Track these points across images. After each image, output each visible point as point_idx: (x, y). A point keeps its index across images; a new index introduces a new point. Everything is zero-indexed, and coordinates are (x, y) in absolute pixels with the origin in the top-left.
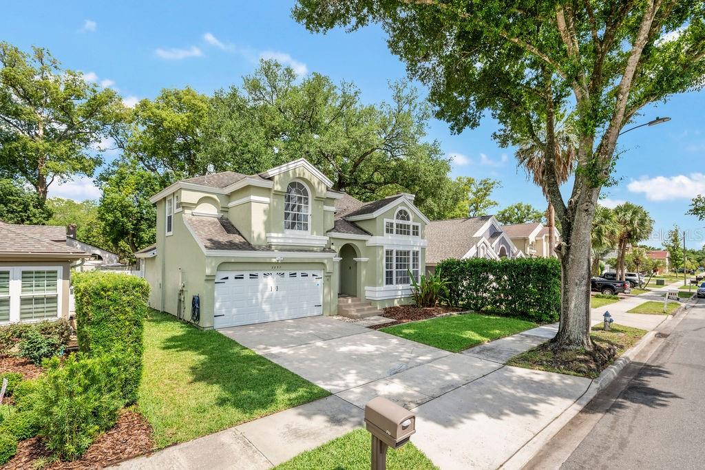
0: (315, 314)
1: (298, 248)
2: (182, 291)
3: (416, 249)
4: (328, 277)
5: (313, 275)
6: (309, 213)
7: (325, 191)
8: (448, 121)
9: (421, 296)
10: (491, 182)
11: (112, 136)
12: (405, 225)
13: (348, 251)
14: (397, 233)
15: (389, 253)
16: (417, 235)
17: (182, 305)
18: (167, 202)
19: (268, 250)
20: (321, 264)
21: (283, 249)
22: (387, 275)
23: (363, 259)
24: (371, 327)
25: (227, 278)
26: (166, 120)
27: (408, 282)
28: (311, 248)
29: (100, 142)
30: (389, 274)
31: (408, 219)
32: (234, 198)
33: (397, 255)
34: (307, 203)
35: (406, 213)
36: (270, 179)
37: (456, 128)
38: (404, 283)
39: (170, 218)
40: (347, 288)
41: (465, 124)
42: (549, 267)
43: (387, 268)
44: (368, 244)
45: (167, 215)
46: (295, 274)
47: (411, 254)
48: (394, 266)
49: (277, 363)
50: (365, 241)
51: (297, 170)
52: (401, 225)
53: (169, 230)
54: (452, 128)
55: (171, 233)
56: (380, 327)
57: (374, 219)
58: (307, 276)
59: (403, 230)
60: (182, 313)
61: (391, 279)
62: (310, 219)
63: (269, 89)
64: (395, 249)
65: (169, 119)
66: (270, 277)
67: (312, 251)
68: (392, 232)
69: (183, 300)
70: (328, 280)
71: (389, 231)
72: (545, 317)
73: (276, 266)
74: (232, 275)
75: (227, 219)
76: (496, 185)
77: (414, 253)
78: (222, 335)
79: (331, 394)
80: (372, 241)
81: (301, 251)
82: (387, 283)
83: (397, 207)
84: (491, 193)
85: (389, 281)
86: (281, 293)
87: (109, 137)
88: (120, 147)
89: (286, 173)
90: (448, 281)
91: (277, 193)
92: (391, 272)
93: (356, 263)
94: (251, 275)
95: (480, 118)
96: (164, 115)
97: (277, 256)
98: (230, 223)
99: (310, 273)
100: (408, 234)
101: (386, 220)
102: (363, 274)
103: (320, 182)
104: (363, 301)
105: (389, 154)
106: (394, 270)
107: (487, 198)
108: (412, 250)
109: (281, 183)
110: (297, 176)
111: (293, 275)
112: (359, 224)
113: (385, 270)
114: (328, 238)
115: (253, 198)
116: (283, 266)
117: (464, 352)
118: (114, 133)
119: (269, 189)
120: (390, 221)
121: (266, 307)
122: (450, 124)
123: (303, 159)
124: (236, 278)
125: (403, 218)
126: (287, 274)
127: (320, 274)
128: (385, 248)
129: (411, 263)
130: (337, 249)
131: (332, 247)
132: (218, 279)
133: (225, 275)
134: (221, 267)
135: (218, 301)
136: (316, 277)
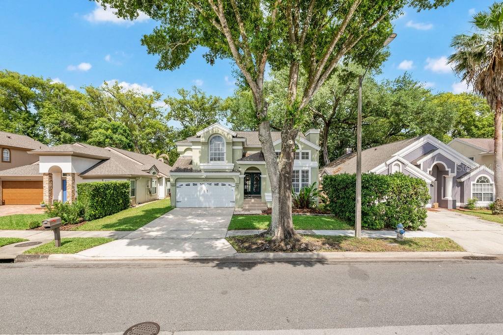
0: (231, 206)
3: (305, 169)
4: (237, 186)
5: (229, 185)
6: (225, 151)
7: (231, 138)
19: (200, 172)
20: (232, 179)
21: (207, 171)
23: (263, 176)
25: (182, 185)
28: (224, 170)
34: (223, 146)
36: (199, 137)
46: (218, 184)
47: (300, 172)
51: (214, 129)
58: (225, 185)
62: (225, 154)
66: (203, 185)
67: (225, 172)
70: (237, 188)
73: (206, 180)
74: (184, 184)
77: (303, 172)
86: (209, 193)
89: (208, 132)
91: (202, 143)
94: (193, 184)
97: (204, 175)
99: (227, 184)
102: (263, 185)
103: (228, 134)
104: (263, 201)
109: (205, 137)
110: (214, 132)
116: (210, 180)
119: (199, 142)
121: (201, 199)
124: (186, 185)
126: (213, 184)
127: (233, 184)
129: (300, 178)
130: (243, 170)
131: (240, 169)
132: (178, 185)
133: (181, 183)
134: (179, 180)
135: (178, 195)
136: (231, 186)
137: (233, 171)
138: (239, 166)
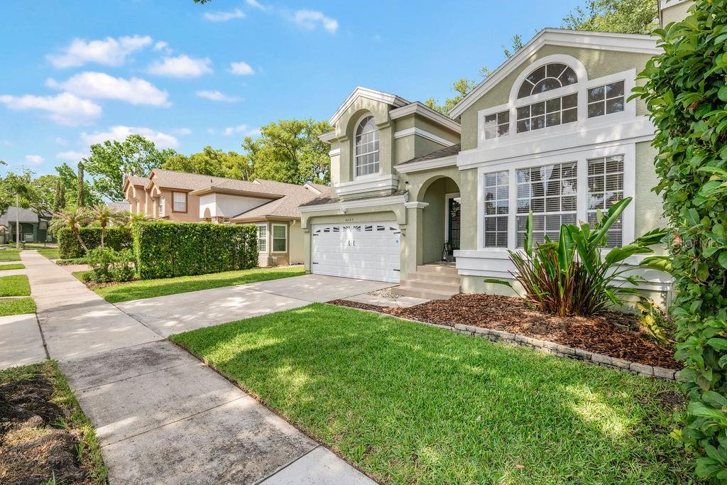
0: (394, 280)
1: (364, 195)
3: (605, 152)
4: (403, 229)
5: (391, 229)
7: (386, 109)
12: (553, 102)
14: (523, 129)
21: (350, 198)
22: (487, 228)
25: (320, 231)
28: (376, 194)
30: (497, 224)
33: (523, 179)
35: (557, 68)
43: (489, 211)
46: (371, 227)
47: (581, 170)
48: (513, 207)
51: (356, 103)
52: (539, 104)
58: (383, 229)
59: (543, 117)
64: (512, 168)
66: (348, 230)
68: (504, 131)
70: (404, 235)
71: (495, 131)
73: (349, 218)
74: (322, 228)
77: (595, 166)
82: (489, 245)
85: (497, 241)
94: (334, 228)
97: (342, 207)
99: (387, 226)
101: (483, 113)
103: (379, 103)
106: (512, 215)
109: (341, 126)
111: (369, 228)
113: (484, 216)
116: (356, 219)
121: (346, 259)
124: (325, 231)
125: (546, 86)
126: (363, 227)
127: (397, 226)
128: (482, 172)
129: (582, 194)
130: (416, 186)
131: (408, 187)
132: (314, 232)
133: (318, 228)
134: (314, 222)
135: (315, 250)
136: (395, 231)
137: (395, 192)
138: (407, 178)
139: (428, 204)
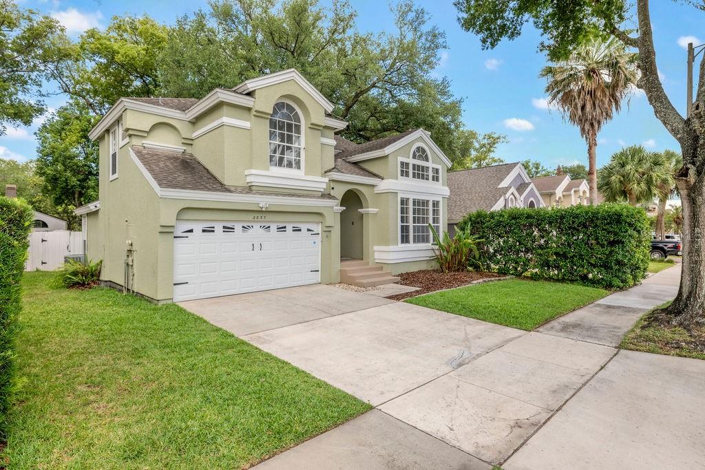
0: (312, 281)
1: (288, 191)
2: (130, 251)
3: (436, 199)
4: (328, 231)
5: (309, 230)
6: (303, 145)
7: (323, 115)
8: (478, 32)
9: (446, 258)
10: (496, 136)
11: (55, 78)
12: (423, 167)
13: (352, 199)
14: (414, 177)
15: (404, 202)
16: (437, 180)
17: (130, 270)
18: (110, 134)
19: (247, 193)
20: (318, 215)
21: (268, 191)
22: (402, 232)
23: (372, 210)
24: (391, 297)
25: (191, 231)
26: (118, 53)
27: (428, 241)
28: (305, 193)
29: (40, 86)
30: (405, 229)
31: (427, 160)
32: (200, 124)
33: (414, 205)
34: (299, 133)
35: (424, 151)
36: (250, 94)
37: (489, 40)
38: (423, 241)
39: (114, 156)
40: (351, 247)
41: (501, 34)
42: (625, 214)
43: (402, 222)
44: (376, 190)
45: (111, 153)
46: (285, 227)
47: (431, 204)
48: (411, 219)
49: (269, 351)
50: (373, 186)
51: (285, 85)
52: (418, 166)
53: (114, 172)
54: (484, 41)
55: (116, 176)
56: (403, 298)
57: (386, 157)
58: (300, 230)
59: (420, 173)
60: (131, 282)
61: (407, 237)
62: (303, 153)
63: (243, 18)
64: (411, 197)
65: (122, 51)
66: (251, 231)
67: (308, 197)
68: (407, 175)
69: (130, 263)
70: (327, 237)
71: (405, 173)
72: (616, 282)
73: (259, 215)
74: (198, 228)
75: (192, 155)
76: (502, 140)
77: (434, 204)
78: (185, 311)
79: (371, 408)
80: (384, 185)
81: (293, 195)
82: (402, 242)
83: (413, 142)
84: (495, 149)
85: (405, 239)
87: (52, 79)
88: (65, 91)
90: (479, 238)
91: (260, 115)
92: (407, 227)
93: (362, 215)
94: (224, 227)
95: (522, 24)
96: (116, 47)
97: (262, 201)
98: (195, 159)
99: (304, 227)
100: (427, 179)
101: (400, 159)
102: (371, 229)
104: (371, 265)
105: (388, 95)
106: (411, 224)
107: (491, 155)
108: (431, 199)
109: (265, 101)
110: (286, 94)
111: (282, 229)
112: (364, 166)
113: (400, 224)
114: (326, 180)
115: (226, 120)
116: (269, 217)
117: (540, 329)
118: (57, 75)
119: (249, 109)
120: (405, 160)
122: (481, 36)
123: (293, 69)
124: (204, 231)
125: (420, 157)
126: (274, 227)
127: (318, 228)
128: (400, 196)
129: (431, 216)
130: (339, 195)
131: (333, 193)
132: (179, 231)
133: (188, 226)
136: (313, 233)
138: (332, 184)
139: (345, 208)
